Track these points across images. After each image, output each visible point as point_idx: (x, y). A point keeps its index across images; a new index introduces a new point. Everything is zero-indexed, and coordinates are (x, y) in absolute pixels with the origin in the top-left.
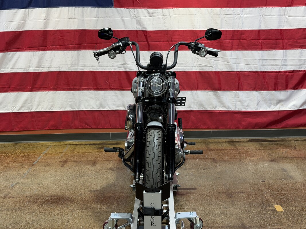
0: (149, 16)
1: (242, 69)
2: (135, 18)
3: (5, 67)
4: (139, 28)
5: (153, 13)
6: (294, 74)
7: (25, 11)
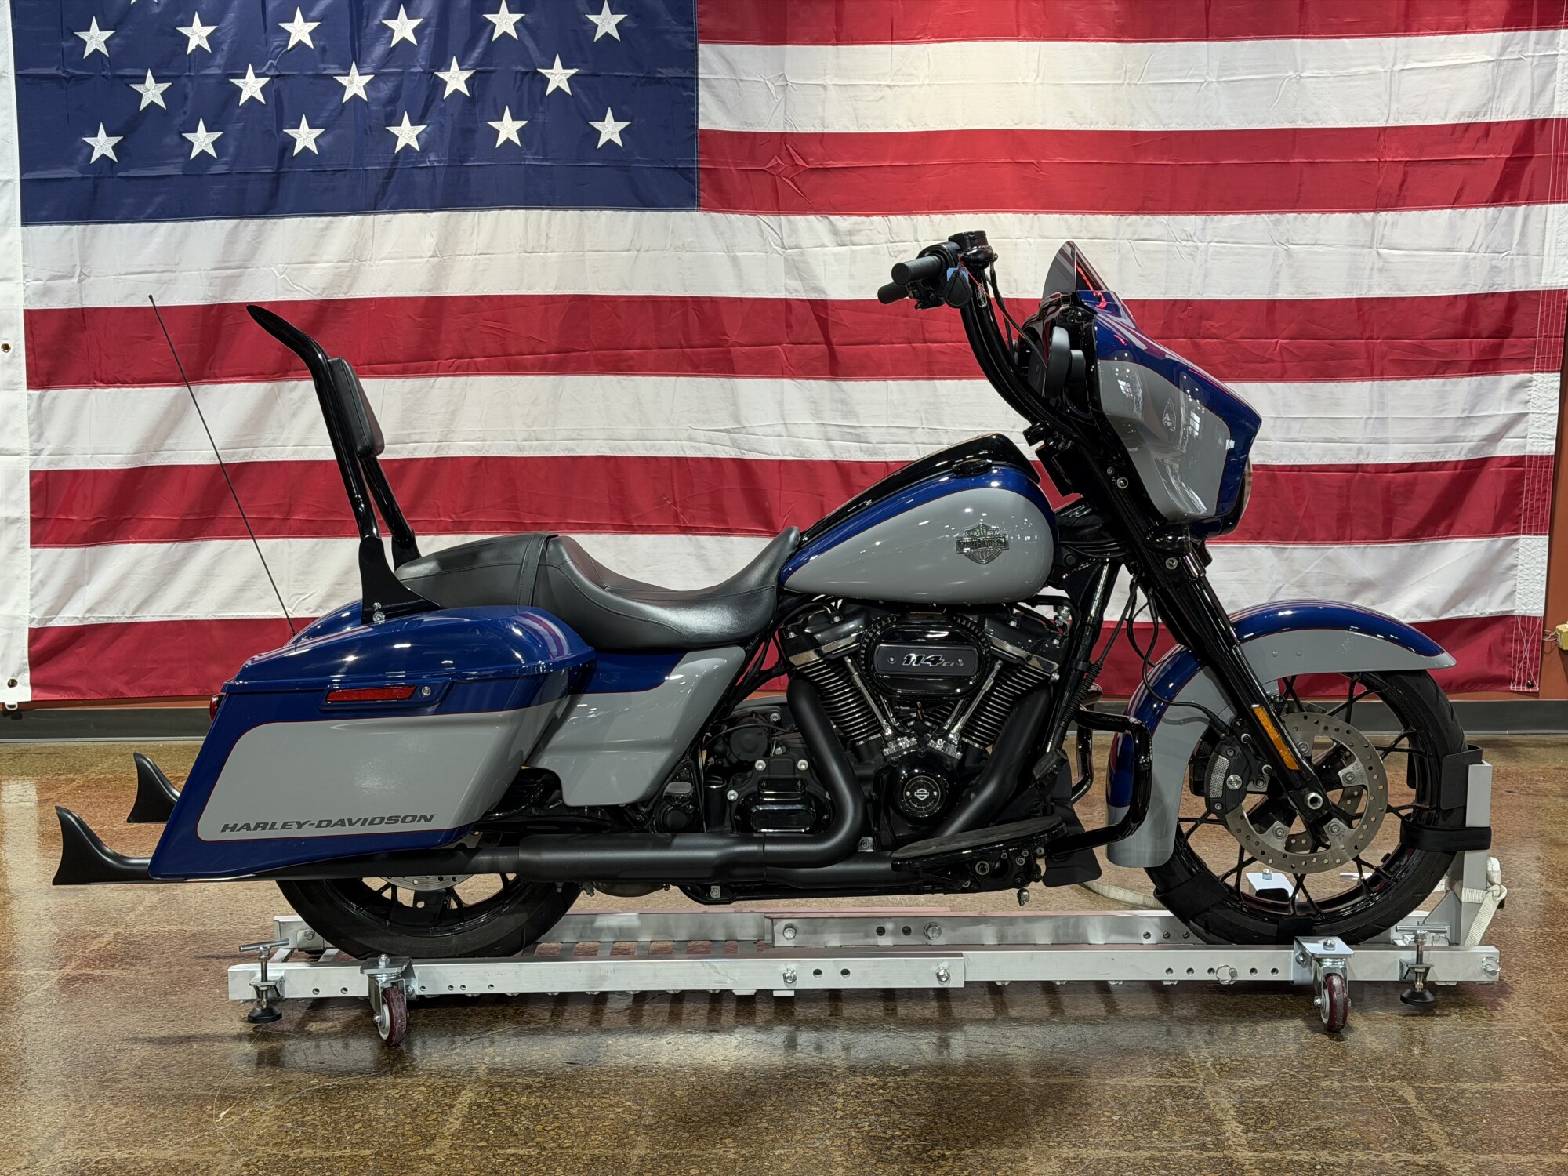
0: (835, 244)
2: (780, 250)
3: (274, 440)
4: (797, 291)
5: (850, 233)
6: (1415, 479)
7: (361, 223)
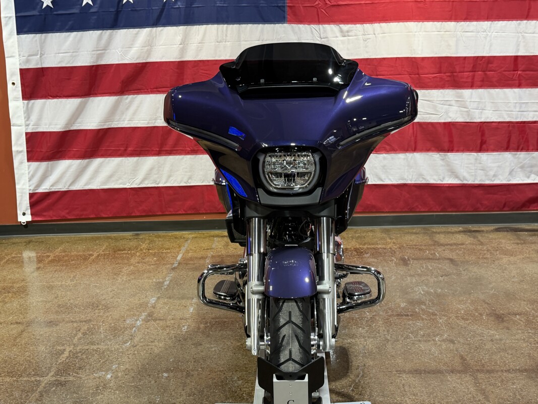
0: (341, 36)
1: (488, 118)
2: (319, 39)
3: (120, 119)
5: (348, 32)
7: (151, 31)
